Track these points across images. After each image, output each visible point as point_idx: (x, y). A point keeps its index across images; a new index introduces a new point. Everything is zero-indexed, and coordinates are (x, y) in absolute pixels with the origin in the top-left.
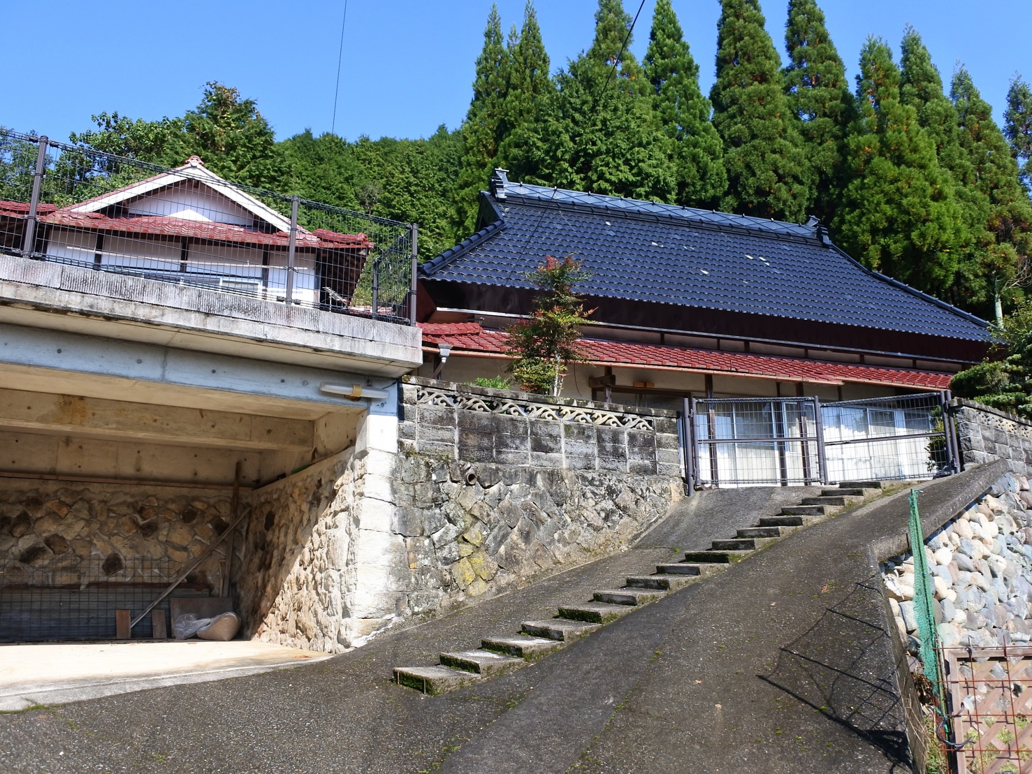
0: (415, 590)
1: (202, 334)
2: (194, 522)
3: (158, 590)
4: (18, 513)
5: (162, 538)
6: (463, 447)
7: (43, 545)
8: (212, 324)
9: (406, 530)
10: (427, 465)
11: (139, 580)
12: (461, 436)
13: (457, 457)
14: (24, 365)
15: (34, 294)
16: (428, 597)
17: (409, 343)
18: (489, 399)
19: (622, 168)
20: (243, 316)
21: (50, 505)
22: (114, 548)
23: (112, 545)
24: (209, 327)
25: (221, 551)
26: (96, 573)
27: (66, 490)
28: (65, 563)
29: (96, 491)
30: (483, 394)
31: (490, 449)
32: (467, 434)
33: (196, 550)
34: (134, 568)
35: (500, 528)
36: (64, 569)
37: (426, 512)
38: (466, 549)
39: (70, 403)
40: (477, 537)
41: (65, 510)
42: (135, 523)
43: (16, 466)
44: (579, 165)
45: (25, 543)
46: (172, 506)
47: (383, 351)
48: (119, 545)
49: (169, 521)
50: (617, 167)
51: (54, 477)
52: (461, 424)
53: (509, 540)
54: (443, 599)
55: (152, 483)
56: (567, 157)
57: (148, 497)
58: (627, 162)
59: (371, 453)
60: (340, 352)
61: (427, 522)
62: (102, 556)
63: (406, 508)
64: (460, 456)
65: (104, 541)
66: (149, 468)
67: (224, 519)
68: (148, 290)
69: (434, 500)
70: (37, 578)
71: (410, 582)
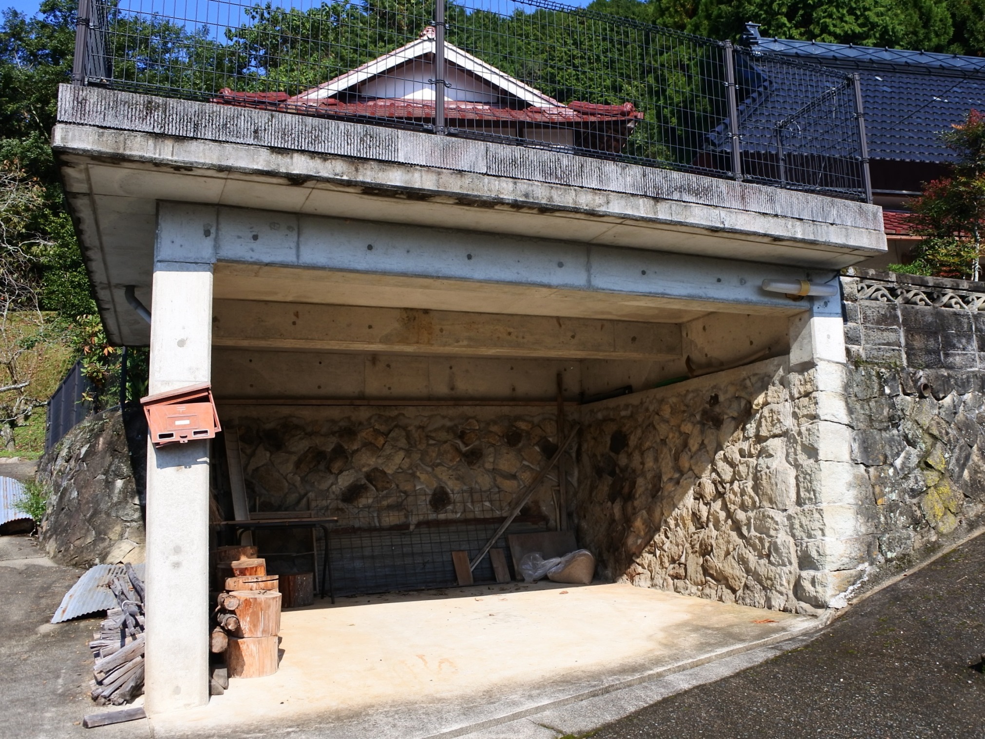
0: (885, 531)
1: (651, 225)
2: (520, 445)
3: (492, 526)
4: (332, 446)
5: (489, 466)
6: (910, 352)
7: (364, 481)
8: (663, 212)
9: (868, 458)
10: (879, 376)
11: (470, 516)
12: (906, 337)
13: (905, 363)
14: (432, 277)
15: (459, 183)
16: (900, 539)
17: (871, 226)
18: (929, 290)
19: (848, 18)
20: (694, 199)
21: (365, 434)
22: (439, 480)
23: (436, 476)
24: (661, 216)
25: (552, 477)
26: (423, 511)
27: (380, 416)
28: (390, 501)
29: (412, 415)
30: (923, 284)
31: (937, 352)
32: (912, 335)
33: (526, 477)
34: (464, 502)
35: (961, 448)
36: (389, 507)
37: (884, 434)
38: (932, 477)
39: (415, 319)
40: (941, 461)
41: (381, 440)
42: (457, 450)
43: (323, 392)
44: (798, 18)
45: (345, 480)
46: (494, 428)
47: (847, 236)
48: (444, 477)
49: (493, 445)
50: (841, 19)
51: (365, 402)
52: (905, 323)
53: (971, 463)
54: (916, 540)
55: (470, 403)
56: (784, 10)
57: (467, 419)
58: (851, 11)
59: (821, 365)
60: (803, 241)
61: (887, 447)
62: (428, 491)
63: (865, 431)
64: (908, 362)
65: (427, 473)
66: (464, 386)
67: (550, 439)
68: (586, 170)
69: (891, 419)
70: (362, 520)
71: (880, 522)
